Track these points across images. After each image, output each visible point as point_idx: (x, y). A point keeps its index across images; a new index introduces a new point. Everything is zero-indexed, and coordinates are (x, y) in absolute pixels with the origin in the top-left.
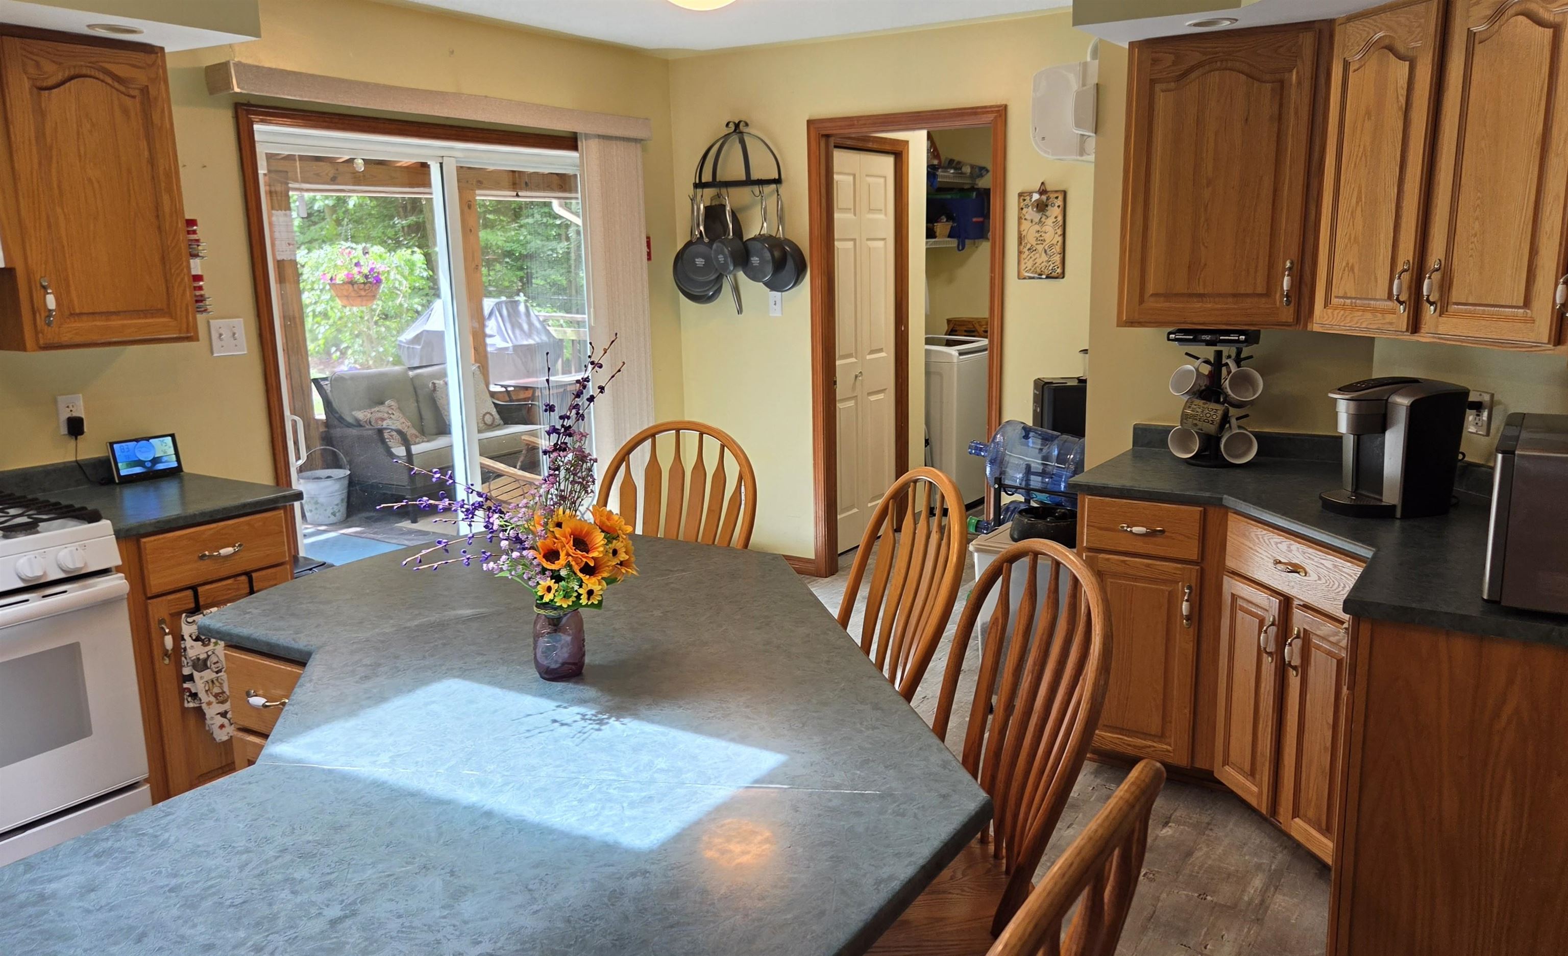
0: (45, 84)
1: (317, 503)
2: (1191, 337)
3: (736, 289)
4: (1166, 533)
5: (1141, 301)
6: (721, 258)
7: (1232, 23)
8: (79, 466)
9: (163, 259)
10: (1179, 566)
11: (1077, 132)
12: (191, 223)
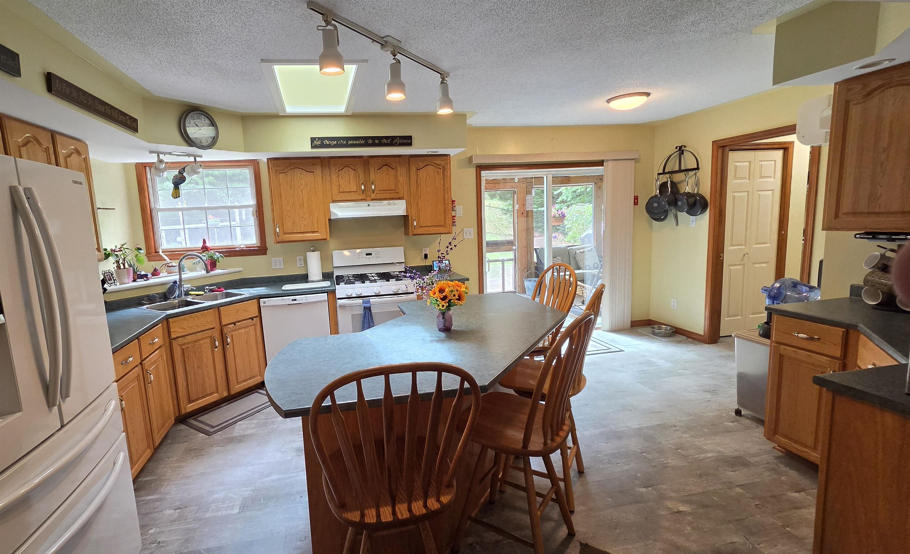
0: (419, 168)
1: (529, 289)
2: (871, 236)
3: (676, 217)
4: (821, 340)
5: (837, 216)
6: (663, 203)
7: (890, 62)
8: (426, 266)
9: (444, 212)
10: (829, 359)
11: (823, 131)
12: (453, 201)
